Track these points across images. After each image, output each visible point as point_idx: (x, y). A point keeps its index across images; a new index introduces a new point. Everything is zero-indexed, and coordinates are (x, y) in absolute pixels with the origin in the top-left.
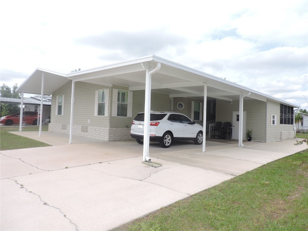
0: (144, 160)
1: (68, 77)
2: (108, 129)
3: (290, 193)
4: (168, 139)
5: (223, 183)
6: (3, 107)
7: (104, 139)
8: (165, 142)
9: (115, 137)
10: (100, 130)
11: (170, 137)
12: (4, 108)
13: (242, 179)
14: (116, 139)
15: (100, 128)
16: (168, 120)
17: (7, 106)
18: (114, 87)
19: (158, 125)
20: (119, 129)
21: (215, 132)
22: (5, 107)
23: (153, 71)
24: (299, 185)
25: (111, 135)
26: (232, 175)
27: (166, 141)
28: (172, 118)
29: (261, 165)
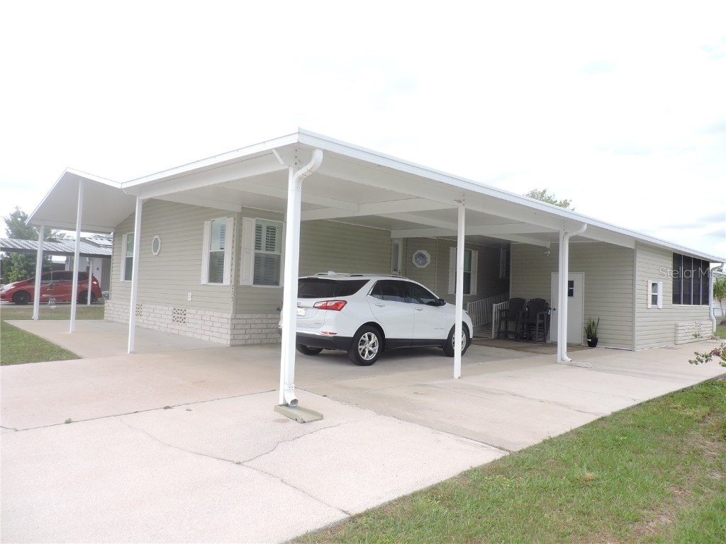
0: (281, 402)
1: (125, 189)
2: (229, 316)
3: (645, 512)
4: (371, 342)
5: (465, 475)
6: (13, 262)
7: (220, 341)
8: (360, 352)
9: (247, 337)
10: (213, 319)
11: (374, 338)
12: (16, 264)
13: (523, 463)
14: (249, 342)
15: (211, 313)
16: (372, 294)
17: (23, 260)
18: (246, 212)
19: (343, 307)
20: (258, 316)
21: (506, 323)
22: (18, 261)
23: (304, 170)
24: (680, 486)
25: (235, 332)
26: (501, 449)
27: (363, 347)
28: (384, 290)
29: (594, 418)
